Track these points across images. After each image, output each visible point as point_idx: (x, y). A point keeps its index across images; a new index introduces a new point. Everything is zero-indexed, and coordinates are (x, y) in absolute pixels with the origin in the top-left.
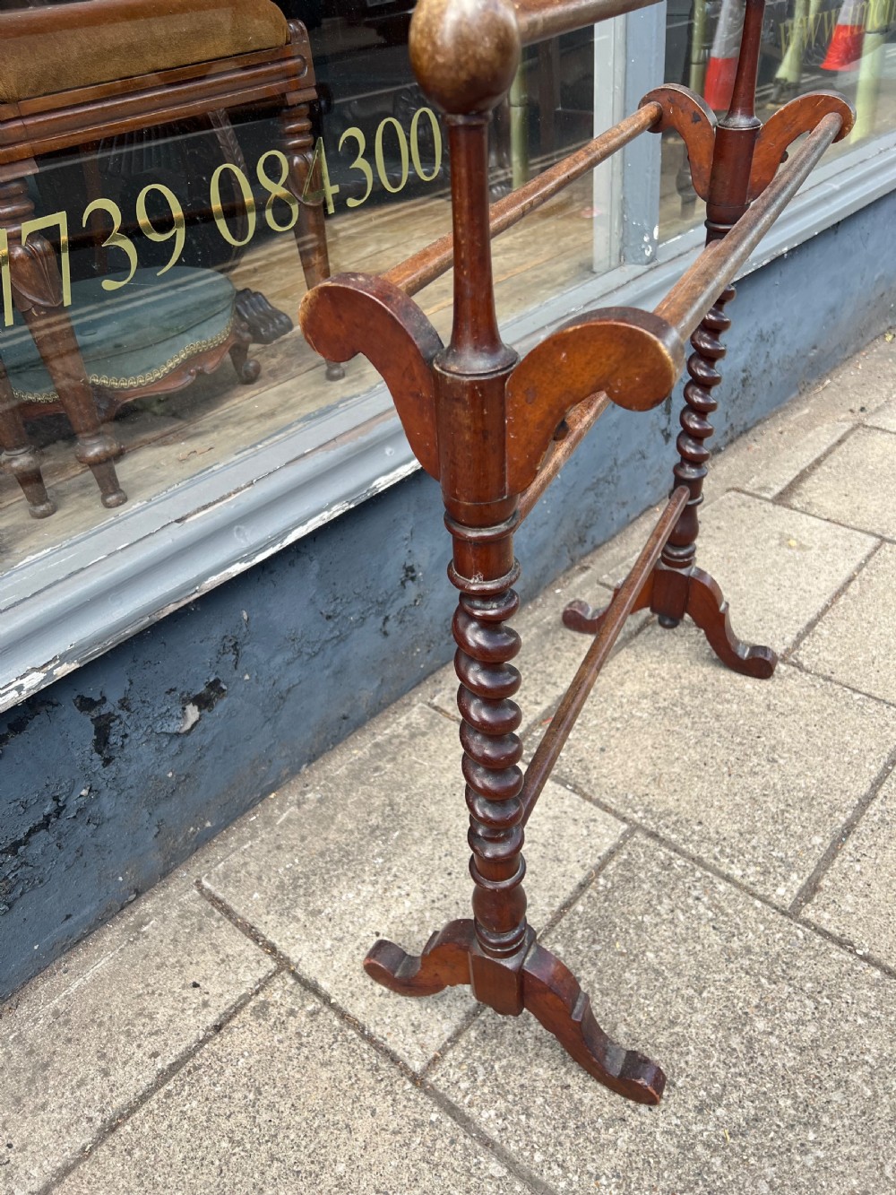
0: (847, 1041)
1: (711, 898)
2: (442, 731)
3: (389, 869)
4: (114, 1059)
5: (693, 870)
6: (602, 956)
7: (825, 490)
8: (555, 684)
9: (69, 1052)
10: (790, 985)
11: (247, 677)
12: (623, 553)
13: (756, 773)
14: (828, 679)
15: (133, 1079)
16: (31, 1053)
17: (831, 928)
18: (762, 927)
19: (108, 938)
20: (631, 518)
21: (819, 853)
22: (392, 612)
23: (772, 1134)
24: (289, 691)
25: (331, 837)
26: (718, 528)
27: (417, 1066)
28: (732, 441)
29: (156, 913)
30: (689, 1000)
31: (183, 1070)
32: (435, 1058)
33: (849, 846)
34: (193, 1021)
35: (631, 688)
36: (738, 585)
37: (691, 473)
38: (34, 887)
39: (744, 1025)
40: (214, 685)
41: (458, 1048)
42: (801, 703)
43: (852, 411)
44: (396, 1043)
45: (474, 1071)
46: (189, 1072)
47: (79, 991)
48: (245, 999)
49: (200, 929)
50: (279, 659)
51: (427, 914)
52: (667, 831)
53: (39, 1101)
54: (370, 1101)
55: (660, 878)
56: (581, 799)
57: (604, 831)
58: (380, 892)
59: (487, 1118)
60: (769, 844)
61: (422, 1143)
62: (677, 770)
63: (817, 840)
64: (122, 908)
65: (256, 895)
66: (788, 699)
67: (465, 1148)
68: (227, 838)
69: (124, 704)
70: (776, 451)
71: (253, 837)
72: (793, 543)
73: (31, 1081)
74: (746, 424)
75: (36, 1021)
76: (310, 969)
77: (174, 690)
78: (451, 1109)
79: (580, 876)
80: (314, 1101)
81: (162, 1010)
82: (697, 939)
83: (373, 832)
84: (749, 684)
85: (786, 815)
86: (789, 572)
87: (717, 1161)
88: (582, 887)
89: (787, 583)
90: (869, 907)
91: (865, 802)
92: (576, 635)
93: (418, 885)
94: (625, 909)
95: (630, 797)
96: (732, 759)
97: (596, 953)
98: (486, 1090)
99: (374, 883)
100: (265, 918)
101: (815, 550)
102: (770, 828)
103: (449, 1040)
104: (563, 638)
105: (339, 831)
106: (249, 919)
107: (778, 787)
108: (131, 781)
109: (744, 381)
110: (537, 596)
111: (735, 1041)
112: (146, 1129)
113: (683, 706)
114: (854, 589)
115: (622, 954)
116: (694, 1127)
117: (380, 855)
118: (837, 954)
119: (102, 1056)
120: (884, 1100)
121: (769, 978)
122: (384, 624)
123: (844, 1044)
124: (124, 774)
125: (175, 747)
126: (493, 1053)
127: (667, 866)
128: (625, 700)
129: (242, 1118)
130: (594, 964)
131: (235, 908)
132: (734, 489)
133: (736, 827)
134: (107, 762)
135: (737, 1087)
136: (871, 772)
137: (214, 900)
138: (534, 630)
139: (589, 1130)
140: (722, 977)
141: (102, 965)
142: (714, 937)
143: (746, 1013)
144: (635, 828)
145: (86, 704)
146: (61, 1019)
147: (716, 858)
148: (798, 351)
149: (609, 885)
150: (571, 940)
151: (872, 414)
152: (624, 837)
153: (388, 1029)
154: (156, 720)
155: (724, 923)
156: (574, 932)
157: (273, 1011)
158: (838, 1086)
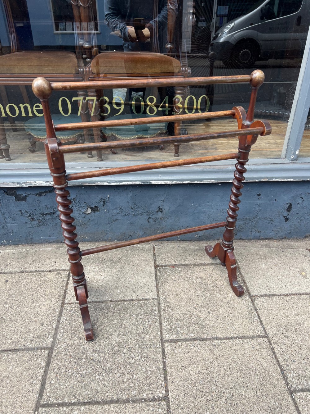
0: (136, 369)
1: (151, 324)
2: (148, 253)
3: (105, 269)
5: (156, 316)
6: (117, 314)
8: (185, 261)
9: (31, 258)
10: (141, 351)
11: (106, 210)
13: (201, 312)
14: (256, 310)
15: (33, 268)
16: (27, 254)
17: (166, 351)
18: (153, 337)
19: (55, 245)
21: (188, 337)
22: (152, 217)
23: (98, 367)
24: (116, 220)
26: (286, 256)
27: (66, 302)
29: (64, 247)
30: (119, 335)
31: (39, 273)
32: (70, 304)
33: (197, 342)
34: (49, 267)
35: (201, 274)
38: (45, 225)
39: (122, 348)
40: (96, 207)
41: (75, 305)
42: (238, 308)
44: (68, 296)
45: (72, 310)
47: (42, 250)
48: (59, 270)
50: (115, 211)
51: (100, 281)
52: (163, 305)
53: (20, 261)
54: (53, 300)
55: (148, 312)
56: (155, 286)
57: (151, 295)
58: (98, 271)
59: (64, 318)
60: (180, 326)
61: (51, 312)
62: (184, 297)
63: (192, 335)
64: (61, 243)
66: (236, 305)
67: (55, 319)
68: (89, 244)
69: (74, 199)
71: (93, 246)
72: (304, 273)
73: (22, 257)
75: (33, 250)
77: (86, 203)
78: (61, 312)
79: (134, 298)
80: (47, 292)
81: (47, 262)
82: (137, 327)
83: (111, 261)
84: (232, 294)
85: (194, 325)
87: (84, 360)
88: (132, 300)
89: (284, 281)
90: (181, 356)
91: (217, 339)
93: (105, 275)
94: (133, 310)
95: (166, 293)
96: (200, 305)
97: (117, 312)
98: (69, 314)
99: (100, 269)
102: (185, 323)
104: (202, 253)
105: (106, 256)
107: (201, 318)
111: (116, 348)
112: (25, 276)
113: (207, 287)
115: (120, 317)
116: (89, 352)
117: (107, 265)
118: (160, 356)
119: (33, 262)
120: (125, 385)
121: (139, 346)
122: (149, 219)
123: (134, 369)
125: (84, 215)
127: (152, 311)
128: (195, 275)
129: (36, 286)
130: (113, 314)
132: (308, 250)
133: (178, 317)
135: (105, 354)
136: (230, 335)
138: (198, 247)
139: (74, 335)
140: (131, 337)
141: (49, 249)
142: (141, 330)
143: (125, 346)
144: (158, 299)
146: (35, 252)
147: (164, 318)
149: (137, 304)
150: (116, 306)
152: (154, 299)
153: (70, 293)
154: (80, 207)
155: (147, 330)
156: (119, 306)
157: (60, 275)
158: (122, 373)
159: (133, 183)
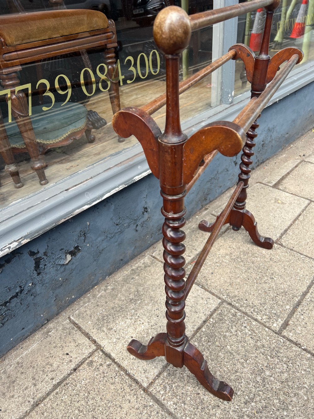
0: (298, 379)
1: (250, 327)
2: (156, 265)
3: (136, 314)
4: (38, 380)
5: (244, 317)
6: (211, 347)
7: (291, 183)
8: (196, 249)
9: (22, 377)
10: (278, 359)
11: (88, 245)
12: (220, 204)
13: (266, 283)
14: (292, 250)
15: (45, 387)
16: (9, 377)
17: (293, 339)
18: (268, 338)
19: (37, 336)
20: (223, 191)
21: (288, 312)
22: (139, 223)
23: (271, 412)
24: (103, 250)
25: (116, 302)
26: (253, 196)
27: (145, 385)
28: (258, 166)
29: (54, 328)
30: (242, 364)
31: (62, 385)
32: (152, 382)
33: (299, 309)
34: (66, 367)
35: (222, 251)
36: (260, 216)
37: (244, 177)
38: (12, 318)
39: (262, 373)
40: (77, 248)
41: (160, 379)
42: (282, 258)
43: (300, 156)
44: (138, 376)
45: (165, 387)
46: (65, 385)
47: (26, 355)
48: (85, 359)
49: (69, 334)
50: (99, 239)
51: (150, 331)
52: (235, 303)
53: (11, 394)
54: (129, 397)
55: (232, 319)
56: (205, 291)
57: (213, 302)
58: (133, 322)
59: (170, 404)
60: (271, 308)
61: (147, 413)
62: (238, 281)
63: (288, 307)
64: (42, 326)
65: (89, 322)
66: (278, 257)
67: (162, 415)
68: (80, 302)
69: (45, 254)
70: (273, 169)
71: (89, 302)
72: (279, 201)
73: (9, 387)
74: (263, 160)
75: (11, 366)
76: (108, 349)
77: (63, 249)
78: (157, 401)
79: (204, 318)
80: (109, 397)
81: (55, 363)
82: (245, 342)
83: (131, 301)
84: (264, 251)
85: (277, 298)
86: (278, 212)
88: (205, 322)
89: (277, 216)
90: (306, 331)
91: (305, 294)
92: (203, 232)
93: (147, 320)
94: (219, 330)
95: (222, 290)
96: (258, 277)
97: (209, 346)
98: (170, 394)
99: (131, 319)
100: (92, 331)
101: (287, 204)
102: (271, 302)
103: (157, 376)
104: (199, 233)
105: (119, 300)
106: (87, 331)
107: (274, 288)
108: (47, 281)
109: (263, 145)
110: (190, 218)
111: (258, 379)
112: (49, 405)
113: (241, 258)
114: (301, 218)
115: (218, 346)
116: (243, 409)
117: (133, 309)
118: (295, 348)
119: (34, 379)
120: (311, 401)
121: (271, 356)
122: (136, 227)
123: (297, 380)
124: (44, 278)
125: (62, 269)
126: (172, 381)
127: (235, 315)
128: (220, 256)
129: (83, 402)
130: (209, 350)
131: (82, 327)
132: (259, 182)
133: (259, 302)
134: (39, 274)
135: (259, 395)
136: (307, 283)
137: (74, 324)
138: (189, 230)
139: (206, 410)
140: (254, 355)
141: (35, 346)
142: (251, 341)
143: (262, 369)
144: (223, 301)
145: (32, 254)
146: (20, 365)
147: (252, 313)
148: (282, 135)
149: (214, 322)
150: (200, 341)
151: (307, 157)
152: (220, 304)
153: (135, 372)
154: (56, 259)
155: (255, 336)
156: (201, 338)
157: (95, 364)
158: (295, 395)
159: (117, 190)
